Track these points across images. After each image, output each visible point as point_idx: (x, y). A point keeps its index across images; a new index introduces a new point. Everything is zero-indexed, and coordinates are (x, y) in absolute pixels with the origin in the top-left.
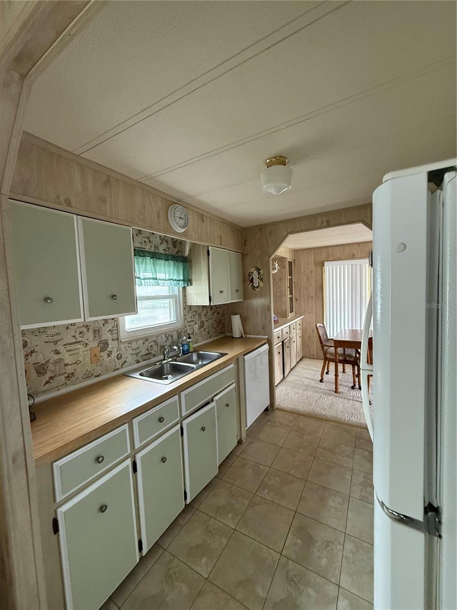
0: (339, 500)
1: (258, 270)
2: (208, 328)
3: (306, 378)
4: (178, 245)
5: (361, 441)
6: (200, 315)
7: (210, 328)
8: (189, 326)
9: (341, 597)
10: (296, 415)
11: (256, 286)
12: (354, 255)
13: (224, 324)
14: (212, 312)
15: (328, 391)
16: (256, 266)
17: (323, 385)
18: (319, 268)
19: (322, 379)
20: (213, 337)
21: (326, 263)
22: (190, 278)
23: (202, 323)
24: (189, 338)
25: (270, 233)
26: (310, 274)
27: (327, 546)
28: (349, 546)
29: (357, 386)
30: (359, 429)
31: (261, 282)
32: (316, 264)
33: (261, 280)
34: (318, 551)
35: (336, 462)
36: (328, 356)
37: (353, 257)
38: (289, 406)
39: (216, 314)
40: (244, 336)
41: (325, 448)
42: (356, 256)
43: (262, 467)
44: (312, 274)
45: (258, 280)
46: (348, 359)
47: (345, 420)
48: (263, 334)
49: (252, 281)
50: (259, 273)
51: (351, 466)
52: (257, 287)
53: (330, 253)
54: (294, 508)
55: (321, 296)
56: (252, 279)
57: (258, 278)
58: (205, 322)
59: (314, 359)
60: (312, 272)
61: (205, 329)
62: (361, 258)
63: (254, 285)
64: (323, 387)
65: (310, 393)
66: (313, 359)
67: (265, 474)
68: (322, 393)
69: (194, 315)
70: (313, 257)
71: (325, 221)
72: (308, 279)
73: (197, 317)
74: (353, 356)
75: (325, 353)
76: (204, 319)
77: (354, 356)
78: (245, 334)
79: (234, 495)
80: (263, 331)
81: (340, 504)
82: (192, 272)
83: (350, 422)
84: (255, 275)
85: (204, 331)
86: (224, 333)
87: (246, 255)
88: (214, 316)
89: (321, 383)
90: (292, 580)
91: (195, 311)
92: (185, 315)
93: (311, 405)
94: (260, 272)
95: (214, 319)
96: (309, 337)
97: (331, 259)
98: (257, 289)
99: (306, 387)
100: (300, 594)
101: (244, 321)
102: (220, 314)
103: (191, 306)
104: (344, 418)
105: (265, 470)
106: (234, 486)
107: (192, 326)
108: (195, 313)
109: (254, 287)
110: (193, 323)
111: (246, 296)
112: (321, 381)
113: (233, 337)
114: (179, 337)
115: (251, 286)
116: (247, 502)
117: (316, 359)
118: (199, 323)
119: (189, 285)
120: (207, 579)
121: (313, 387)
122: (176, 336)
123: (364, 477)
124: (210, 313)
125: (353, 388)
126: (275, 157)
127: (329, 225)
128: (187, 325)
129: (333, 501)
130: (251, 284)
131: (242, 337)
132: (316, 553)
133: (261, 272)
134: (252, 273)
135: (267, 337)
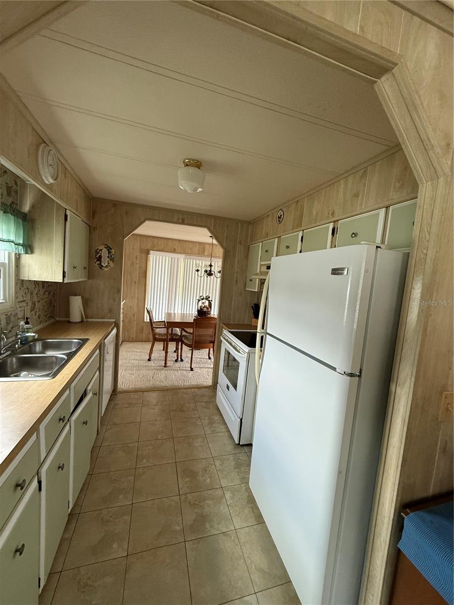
0: (200, 440)
1: (109, 249)
2: (39, 311)
3: (134, 360)
4: (13, 193)
5: (197, 397)
6: (32, 293)
7: (41, 311)
8: (20, 307)
9: (225, 492)
10: (140, 393)
11: (104, 265)
12: (175, 249)
13: (54, 306)
14: (44, 290)
15: (159, 367)
16: (105, 243)
17: (151, 363)
18: (144, 256)
19: (150, 358)
20: (43, 323)
21: (151, 252)
22: (29, 243)
23: (34, 304)
24: (27, 323)
25: (126, 213)
26: (135, 260)
27: (206, 471)
28: (218, 463)
29: (179, 359)
30: (193, 390)
31: (111, 262)
32: (141, 251)
33: (112, 260)
34: (202, 477)
35: (187, 416)
36: (157, 337)
37: (174, 251)
38: (130, 387)
39: (47, 293)
40: (85, 320)
41: (175, 410)
42: (176, 250)
43: (130, 445)
44: (137, 260)
45: (108, 259)
46: (174, 337)
47: (181, 385)
48: (109, 317)
49: (100, 259)
50: (109, 252)
51: (197, 415)
52: (106, 267)
53: (155, 244)
54: (174, 461)
55: (144, 282)
56: (100, 257)
57: (108, 257)
58: (36, 303)
59: (134, 342)
60: (137, 258)
61: (36, 311)
62: (180, 253)
63: (103, 264)
64: (153, 365)
65: (144, 372)
66: (132, 342)
67: (136, 448)
68: (154, 369)
69: (26, 293)
70: (139, 243)
71: (180, 218)
72: (132, 264)
73: (29, 295)
74: (178, 335)
75: (154, 335)
76: (35, 299)
77: (180, 334)
78: (86, 318)
79: (115, 480)
80: (109, 314)
81: (202, 442)
82: (34, 236)
83: (185, 387)
84: (104, 253)
85: (35, 315)
86: (54, 318)
87: (94, 229)
88: (45, 297)
89: (150, 362)
90: (195, 504)
91: (28, 289)
92: (16, 293)
93: (150, 381)
94: (111, 251)
95: (45, 300)
96: (130, 321)
97: (156, 249)
98: (106, 269)
99: (139, 368)
100: (204, 508)
101: (86, 303)
102: (52, 293)
103: (23, 280)
104: (180, 385)
105: (135, 446)
106: (111, 473)
107: (23, 308)
108: (26, 291)
109: (102, 266)
110: (24, 304)
111: (90, 274)
112: (149, 360)
113: (69, 322)
114: (7, 323)
115: (98, 264)
116: (132, 478)
117: (136, 341)
118: (30, 304)
119: (29, 252)
120: (127, 555)
121: (143, 366)
122: (5, 320)
123: (208, 419)
124: (42, 291)
125: (176, 361)
126: (194, 160)
127: (183, 222)
128: (18, 307)
129: (197, 442)
130: (98, 262)
131: (82, 321)
132: (201, 479)
133: (113, 251)
134: (101, 250)
135: (114, 320)
